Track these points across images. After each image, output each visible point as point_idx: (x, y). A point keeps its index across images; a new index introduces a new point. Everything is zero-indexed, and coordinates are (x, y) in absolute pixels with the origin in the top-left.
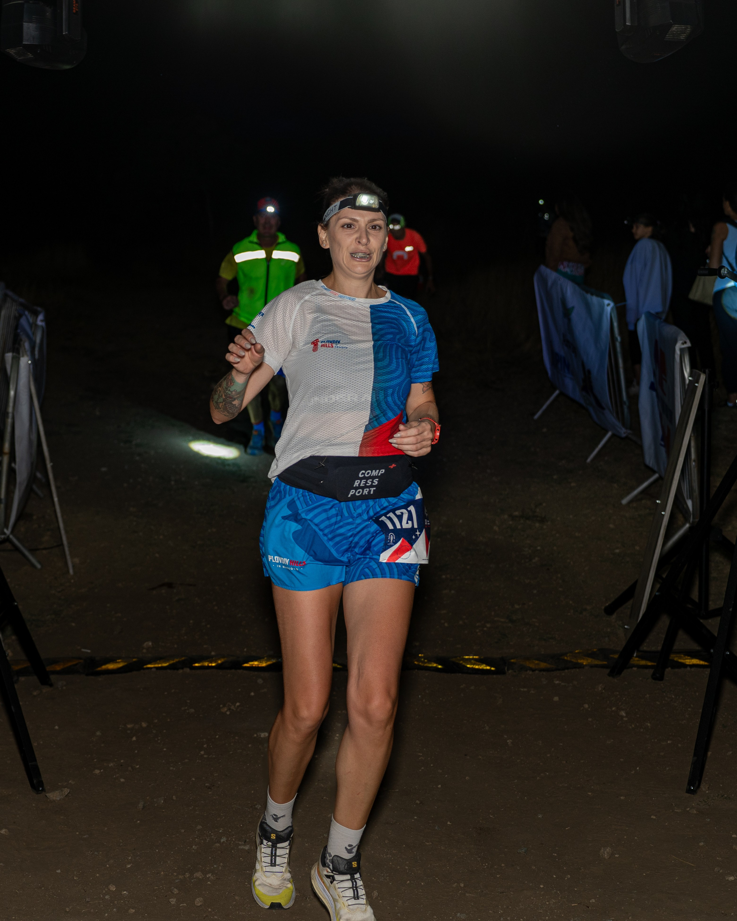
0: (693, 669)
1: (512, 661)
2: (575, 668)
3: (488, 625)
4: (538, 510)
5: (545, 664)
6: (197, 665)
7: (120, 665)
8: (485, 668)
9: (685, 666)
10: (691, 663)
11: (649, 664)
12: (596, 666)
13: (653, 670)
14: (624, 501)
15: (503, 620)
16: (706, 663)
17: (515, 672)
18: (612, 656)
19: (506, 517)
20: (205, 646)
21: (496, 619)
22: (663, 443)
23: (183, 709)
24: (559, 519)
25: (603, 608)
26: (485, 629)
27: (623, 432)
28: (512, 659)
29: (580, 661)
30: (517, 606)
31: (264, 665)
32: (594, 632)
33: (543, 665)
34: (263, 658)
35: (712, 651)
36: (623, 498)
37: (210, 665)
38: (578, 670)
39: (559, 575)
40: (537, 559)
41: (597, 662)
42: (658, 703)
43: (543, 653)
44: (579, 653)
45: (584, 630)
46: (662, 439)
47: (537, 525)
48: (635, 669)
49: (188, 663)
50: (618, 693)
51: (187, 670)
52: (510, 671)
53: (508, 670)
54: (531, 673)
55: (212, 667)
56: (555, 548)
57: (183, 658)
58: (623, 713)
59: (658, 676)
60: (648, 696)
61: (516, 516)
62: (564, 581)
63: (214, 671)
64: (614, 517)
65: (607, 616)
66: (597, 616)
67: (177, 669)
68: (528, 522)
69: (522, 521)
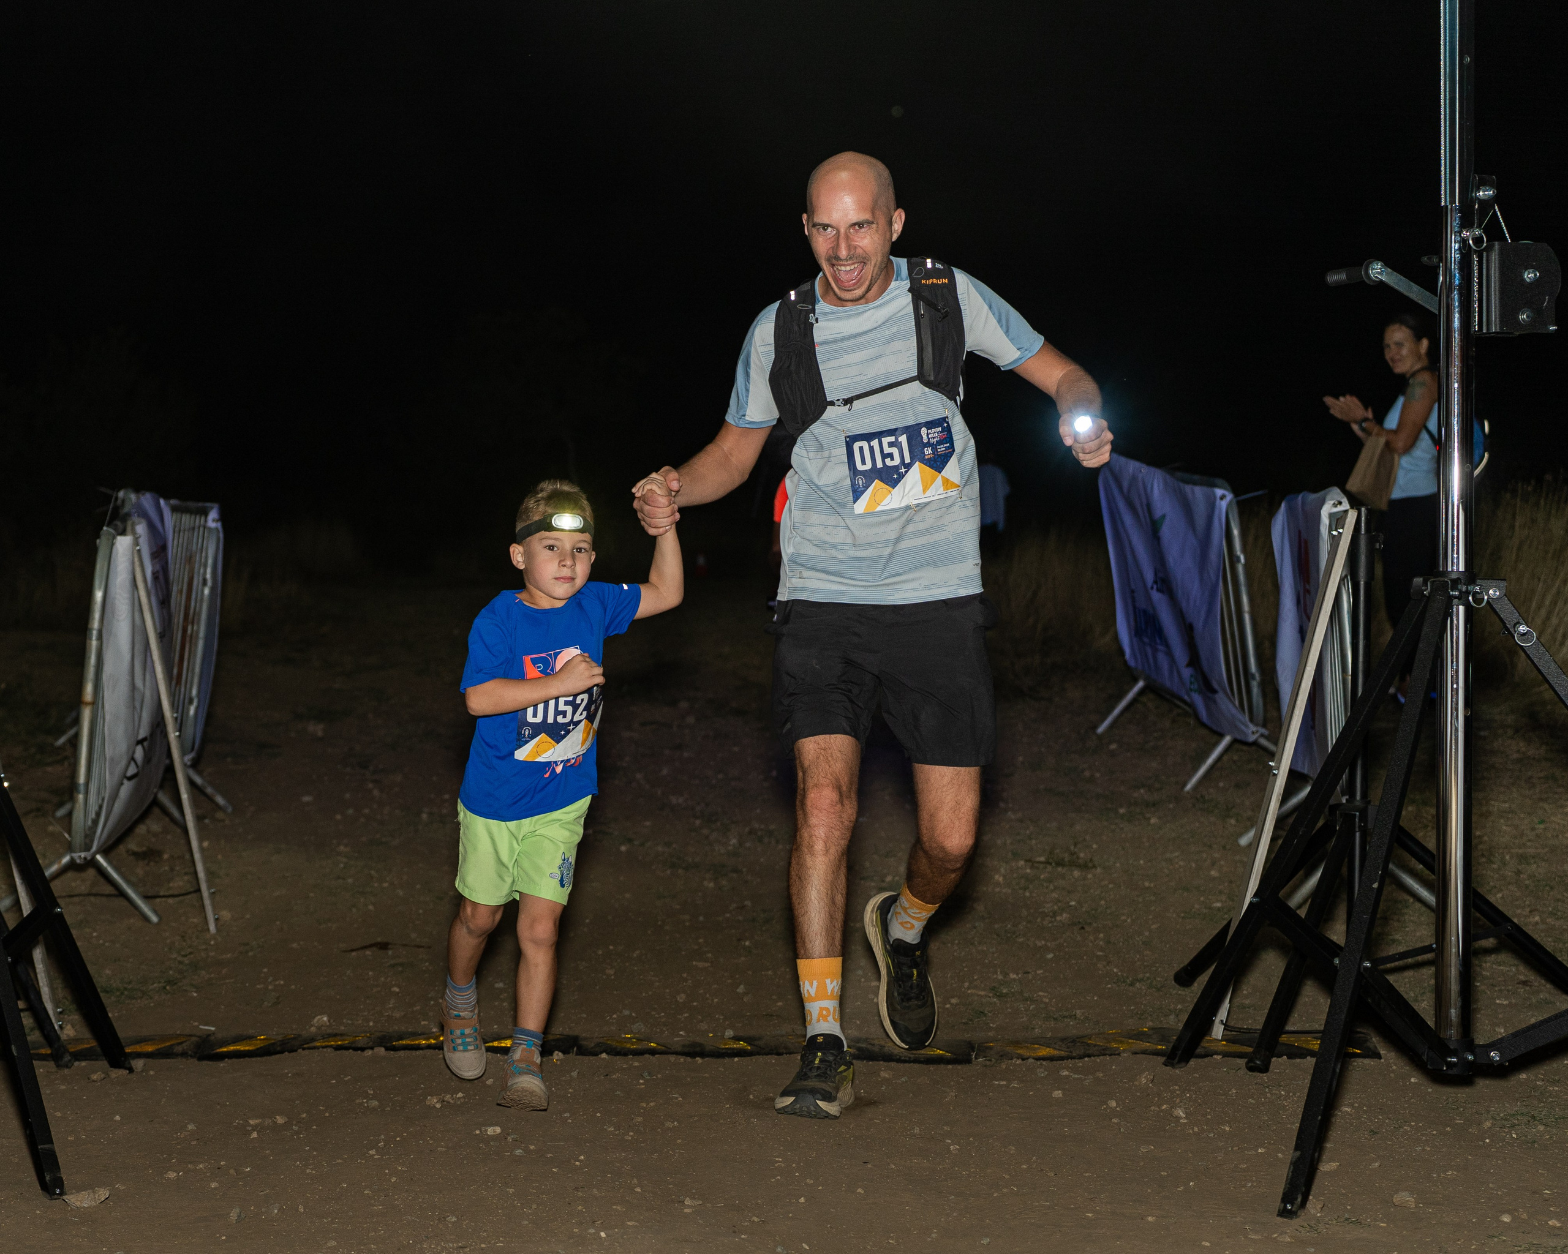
1: (989, 1045)
2: (1104, 1055)
3: (955, 1001)
4: (1082, 853)
5: (1050, 1050)
6: (400, 1043)
7: (260, 1043)
8: (934, 1055)
11: (1244, 1049)
12: (1145, 1052)
14: (1243, 840)
15: (983, 993)
16: (1358, 1052)
17: (990, 1060)
19: (1022, 863)
20: (423, 1023)
21: (970, 992)
23: (357, 1101)
24: (1118, 865)
25: (1171, 973)
28: (989, 1043)
29: (1116, 1045)
30: (1013, 976)
33: (1046, 1052)
36: (1242, 836)
38: (1108, 1058)
39: (1102, 935)
40: (1065, 916)
41: (1146, 1046)
42: (1252, 1101)
43: (1051, 1035)
44: (1114, 1034)
47: (1076, 873)
48: (1219, 1057)
49: (384, 1040)
50: (1177, 1087)
51: (381, 1051)
52: (981, 1059)
53: (977, 1057)
54: (1020, 1061)
56: (1103, 902)
58: (1181, 1113)
59: (1258, 1063)
60: (1234, 1091)
61: (1039, 862)
62: (1108, 942)
63: (429, 1052)
64: (1222, 863)
65: (1182, 989)
66: (1162, 987)
67: (363, 1049)
68: (1060, 869)
69: (1049, 868)
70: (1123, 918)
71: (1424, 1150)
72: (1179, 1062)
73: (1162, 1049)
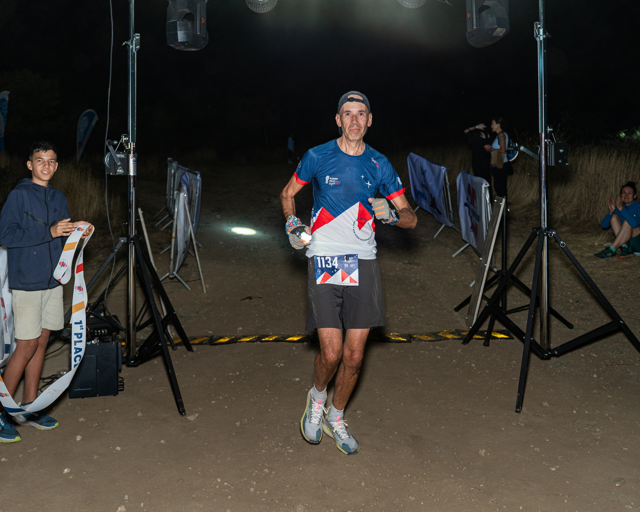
0: (502, 340)
1: (414, 336)
2: (445, 340)
3: (400, 317)
4: (415, 260)
5: (430, 338)
6: (263, 339)
7: (227, 340)
8: (402, 340)
9: (498, 338)
10: (500, 337)
11: (480, 337)
12: (455, 339)
13: (484, 340)
14: (454, 256)
15: (407, 315)
16: (508, 337)
17: (416, 342)
18: (462, 333)
19: (401, 263)
20: (267, 329)
21: (403, 314)
22: (472, 230)
23: (257, 364)
24: (425, 264)
25: (454, 308)
26: (399, 319)
27: (450, 225)
28: (414, 335)
29: (447, 336)
30: (412, 308)
31: (295, 339)
32: (451, 321)
33: (429, 338)
34: (295, 336)
35: (524, 337)
36: (453, 254)
37: (270, 339)
38: (446, 341)
39: (430, 292)
40: (418, 284)
41: (455, 337)
42: (489, 359)
43: (428, 331)
44: (446, 332)
45: (446, 320)
46: (472, 228)
47: (416, 267)
48: (474, 340)
49: (259, 339)
50: (468, 354)
51: (259, 342)
52: (414, 342)
53: (413, 341)
54: (424, 342)
55: (271, 341)
56: (426, 278)
57: (257, 336)
58: (473, 365)
59: (487, 344)
60: (483, 355)
61: (406, 263)
62: (433, 295)
63: (272, 343)
64: (450, 263)
65: (456, 312)
66: (451, 312)
67: (254, 342)
68: (411, 265)
69: (409, 265)
70: (433, 284)
71: (540, 379)
72: (466, 343)
73: (459, 338)
